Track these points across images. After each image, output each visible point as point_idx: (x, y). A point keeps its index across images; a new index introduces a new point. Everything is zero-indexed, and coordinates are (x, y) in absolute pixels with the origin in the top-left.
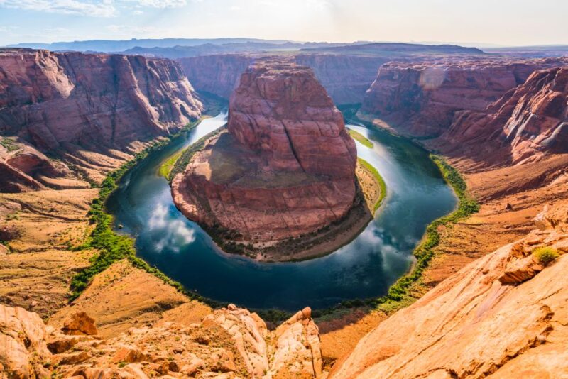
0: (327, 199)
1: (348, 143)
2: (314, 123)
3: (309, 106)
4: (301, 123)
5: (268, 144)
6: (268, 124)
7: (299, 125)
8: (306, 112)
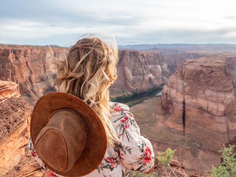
4: (197, 99)
6: (175, 96)
7: (194, 101)
8: (204, 93)
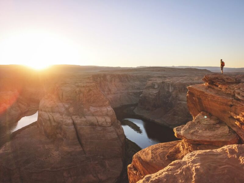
0: (99, 175)
1: (118, 131)
2: (94, 118)
3: (91, 106)
4: (85, 117)
5: (61, 134)
6: (62, 119)
7: (84, 119)
8: (89, 110)
